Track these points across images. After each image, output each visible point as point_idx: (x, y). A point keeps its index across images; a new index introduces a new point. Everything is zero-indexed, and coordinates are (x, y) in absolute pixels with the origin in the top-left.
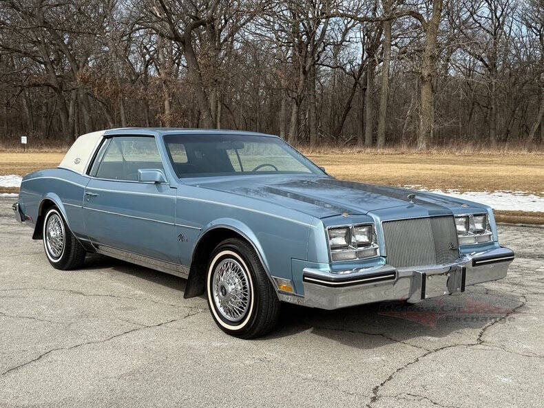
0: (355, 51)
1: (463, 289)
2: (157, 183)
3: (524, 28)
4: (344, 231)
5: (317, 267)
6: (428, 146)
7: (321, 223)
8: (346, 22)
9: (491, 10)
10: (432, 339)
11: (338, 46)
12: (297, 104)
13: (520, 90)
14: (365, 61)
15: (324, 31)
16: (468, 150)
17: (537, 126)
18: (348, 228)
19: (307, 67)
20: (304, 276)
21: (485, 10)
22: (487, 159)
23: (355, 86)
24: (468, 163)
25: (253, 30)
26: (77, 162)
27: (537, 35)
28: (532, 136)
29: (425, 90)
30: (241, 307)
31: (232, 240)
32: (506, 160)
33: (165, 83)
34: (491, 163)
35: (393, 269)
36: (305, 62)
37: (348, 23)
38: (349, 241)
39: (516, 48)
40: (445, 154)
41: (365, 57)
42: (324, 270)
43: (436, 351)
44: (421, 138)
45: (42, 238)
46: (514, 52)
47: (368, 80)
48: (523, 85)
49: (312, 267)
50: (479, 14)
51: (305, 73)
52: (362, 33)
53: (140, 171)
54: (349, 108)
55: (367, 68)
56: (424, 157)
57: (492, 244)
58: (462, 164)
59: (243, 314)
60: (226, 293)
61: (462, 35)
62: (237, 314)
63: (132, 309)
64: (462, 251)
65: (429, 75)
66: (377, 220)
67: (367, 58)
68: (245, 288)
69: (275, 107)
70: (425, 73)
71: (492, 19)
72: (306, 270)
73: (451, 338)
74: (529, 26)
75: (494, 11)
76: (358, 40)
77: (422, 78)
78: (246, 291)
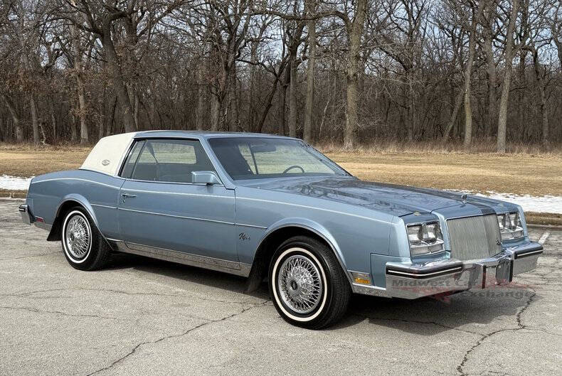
0: (276, 49)
1: (511, 280)
2: (209, 185)
3: (437, 30)
4: (418, 228)
5: (399, 261)
6: (354, 145)
7: (401, 221)
8: (264, 17)
9: (408, 12)
10: (481, 325)
11: (256, 42)
12: (219, 100)
13: (433, 90)
14: (285, 59)
15: (246, 27)
16: (392, 149)
17: (451, 126)
18: (420, 225)
19: (230, 63)
20: (387, 270)
21: (401, 11)
22: (412, 158)
23: (276, 83)
24: (398, 162)
25: (168, 23)
26: (105, 163)
27: (449, 36)
28: (447, 135)
29: (351, 90)
30: (310, 300)
31: (301, 238)
32: (432, 159)
33: (79, 76)
34: (420, 162)
35: (458, 261)
36: (227, 58)
37: (266, 19)
38: (421, 237)
39: (428, 48)
40: (371, 153)
41: (286, 55)
42: (406, 263)
43: (490, 335)
44: (347, 137)
45: (61, 239)
46: (427, 53)
47: (291, 78)
48: (436, 85)
49: (393, 261)
50: (395, 14)
51: (227, 68)
52: (282, 31)
53: (194, 173)
54: (270, 105)
55: (288, 65)
56: (353, 156)
57: (523, 239)
58: (394, 163)
59: (314, 307)
60: (296, 287)
61: (381, 35)
62: (307, 306)
63: (185, 305)
64: (505, 246)
65: (355, 75)
66: (441, 217)
67: (288, 55)
68: (315, 282)
69: (191, 103)
70: (351, 73)
71: (409, 20)
72: (388, 264)
73: (494, 325)
74: (442, 28)
75: (409, 12)
76: (279, 37)
77: (348, 78)
78: (318, 285)
